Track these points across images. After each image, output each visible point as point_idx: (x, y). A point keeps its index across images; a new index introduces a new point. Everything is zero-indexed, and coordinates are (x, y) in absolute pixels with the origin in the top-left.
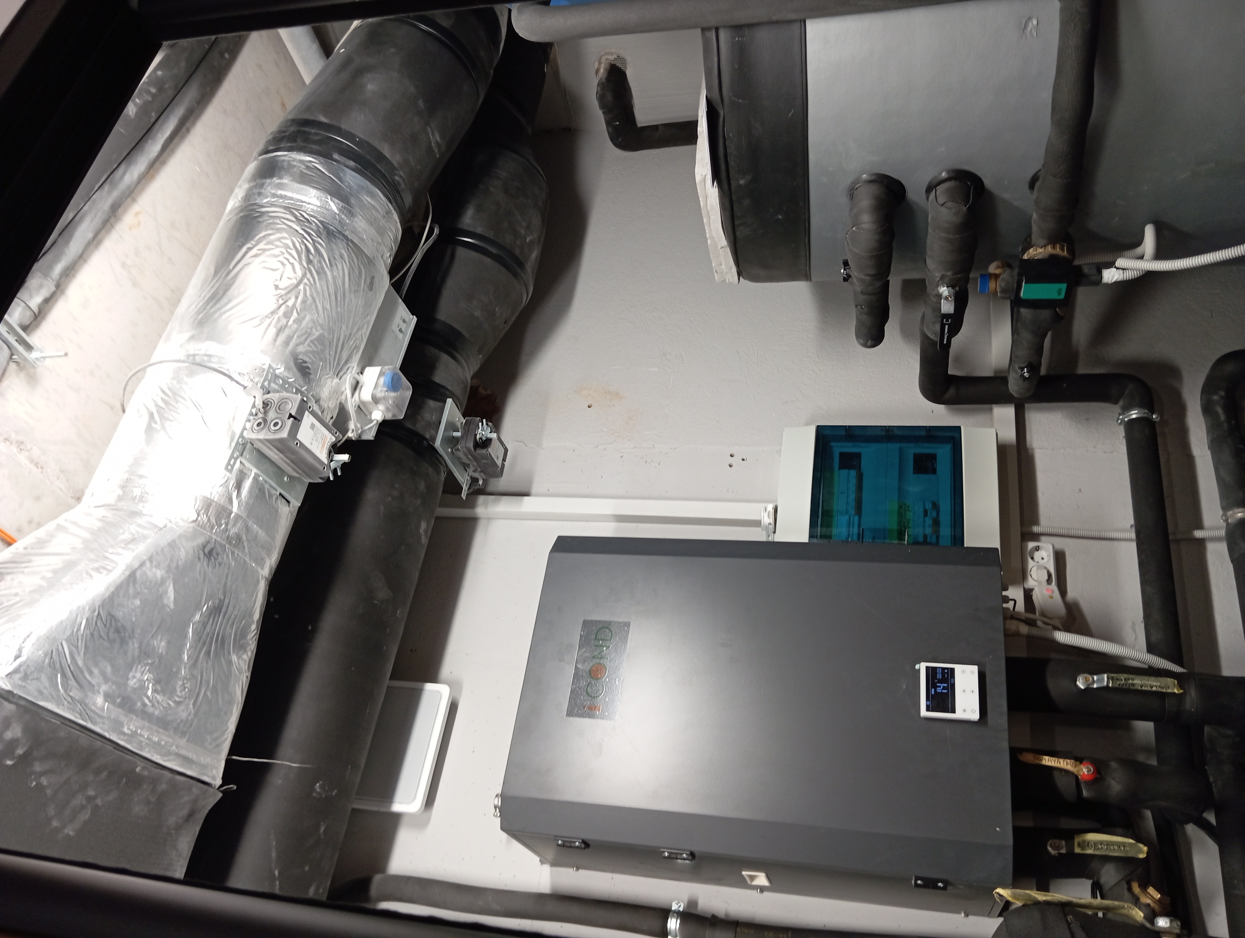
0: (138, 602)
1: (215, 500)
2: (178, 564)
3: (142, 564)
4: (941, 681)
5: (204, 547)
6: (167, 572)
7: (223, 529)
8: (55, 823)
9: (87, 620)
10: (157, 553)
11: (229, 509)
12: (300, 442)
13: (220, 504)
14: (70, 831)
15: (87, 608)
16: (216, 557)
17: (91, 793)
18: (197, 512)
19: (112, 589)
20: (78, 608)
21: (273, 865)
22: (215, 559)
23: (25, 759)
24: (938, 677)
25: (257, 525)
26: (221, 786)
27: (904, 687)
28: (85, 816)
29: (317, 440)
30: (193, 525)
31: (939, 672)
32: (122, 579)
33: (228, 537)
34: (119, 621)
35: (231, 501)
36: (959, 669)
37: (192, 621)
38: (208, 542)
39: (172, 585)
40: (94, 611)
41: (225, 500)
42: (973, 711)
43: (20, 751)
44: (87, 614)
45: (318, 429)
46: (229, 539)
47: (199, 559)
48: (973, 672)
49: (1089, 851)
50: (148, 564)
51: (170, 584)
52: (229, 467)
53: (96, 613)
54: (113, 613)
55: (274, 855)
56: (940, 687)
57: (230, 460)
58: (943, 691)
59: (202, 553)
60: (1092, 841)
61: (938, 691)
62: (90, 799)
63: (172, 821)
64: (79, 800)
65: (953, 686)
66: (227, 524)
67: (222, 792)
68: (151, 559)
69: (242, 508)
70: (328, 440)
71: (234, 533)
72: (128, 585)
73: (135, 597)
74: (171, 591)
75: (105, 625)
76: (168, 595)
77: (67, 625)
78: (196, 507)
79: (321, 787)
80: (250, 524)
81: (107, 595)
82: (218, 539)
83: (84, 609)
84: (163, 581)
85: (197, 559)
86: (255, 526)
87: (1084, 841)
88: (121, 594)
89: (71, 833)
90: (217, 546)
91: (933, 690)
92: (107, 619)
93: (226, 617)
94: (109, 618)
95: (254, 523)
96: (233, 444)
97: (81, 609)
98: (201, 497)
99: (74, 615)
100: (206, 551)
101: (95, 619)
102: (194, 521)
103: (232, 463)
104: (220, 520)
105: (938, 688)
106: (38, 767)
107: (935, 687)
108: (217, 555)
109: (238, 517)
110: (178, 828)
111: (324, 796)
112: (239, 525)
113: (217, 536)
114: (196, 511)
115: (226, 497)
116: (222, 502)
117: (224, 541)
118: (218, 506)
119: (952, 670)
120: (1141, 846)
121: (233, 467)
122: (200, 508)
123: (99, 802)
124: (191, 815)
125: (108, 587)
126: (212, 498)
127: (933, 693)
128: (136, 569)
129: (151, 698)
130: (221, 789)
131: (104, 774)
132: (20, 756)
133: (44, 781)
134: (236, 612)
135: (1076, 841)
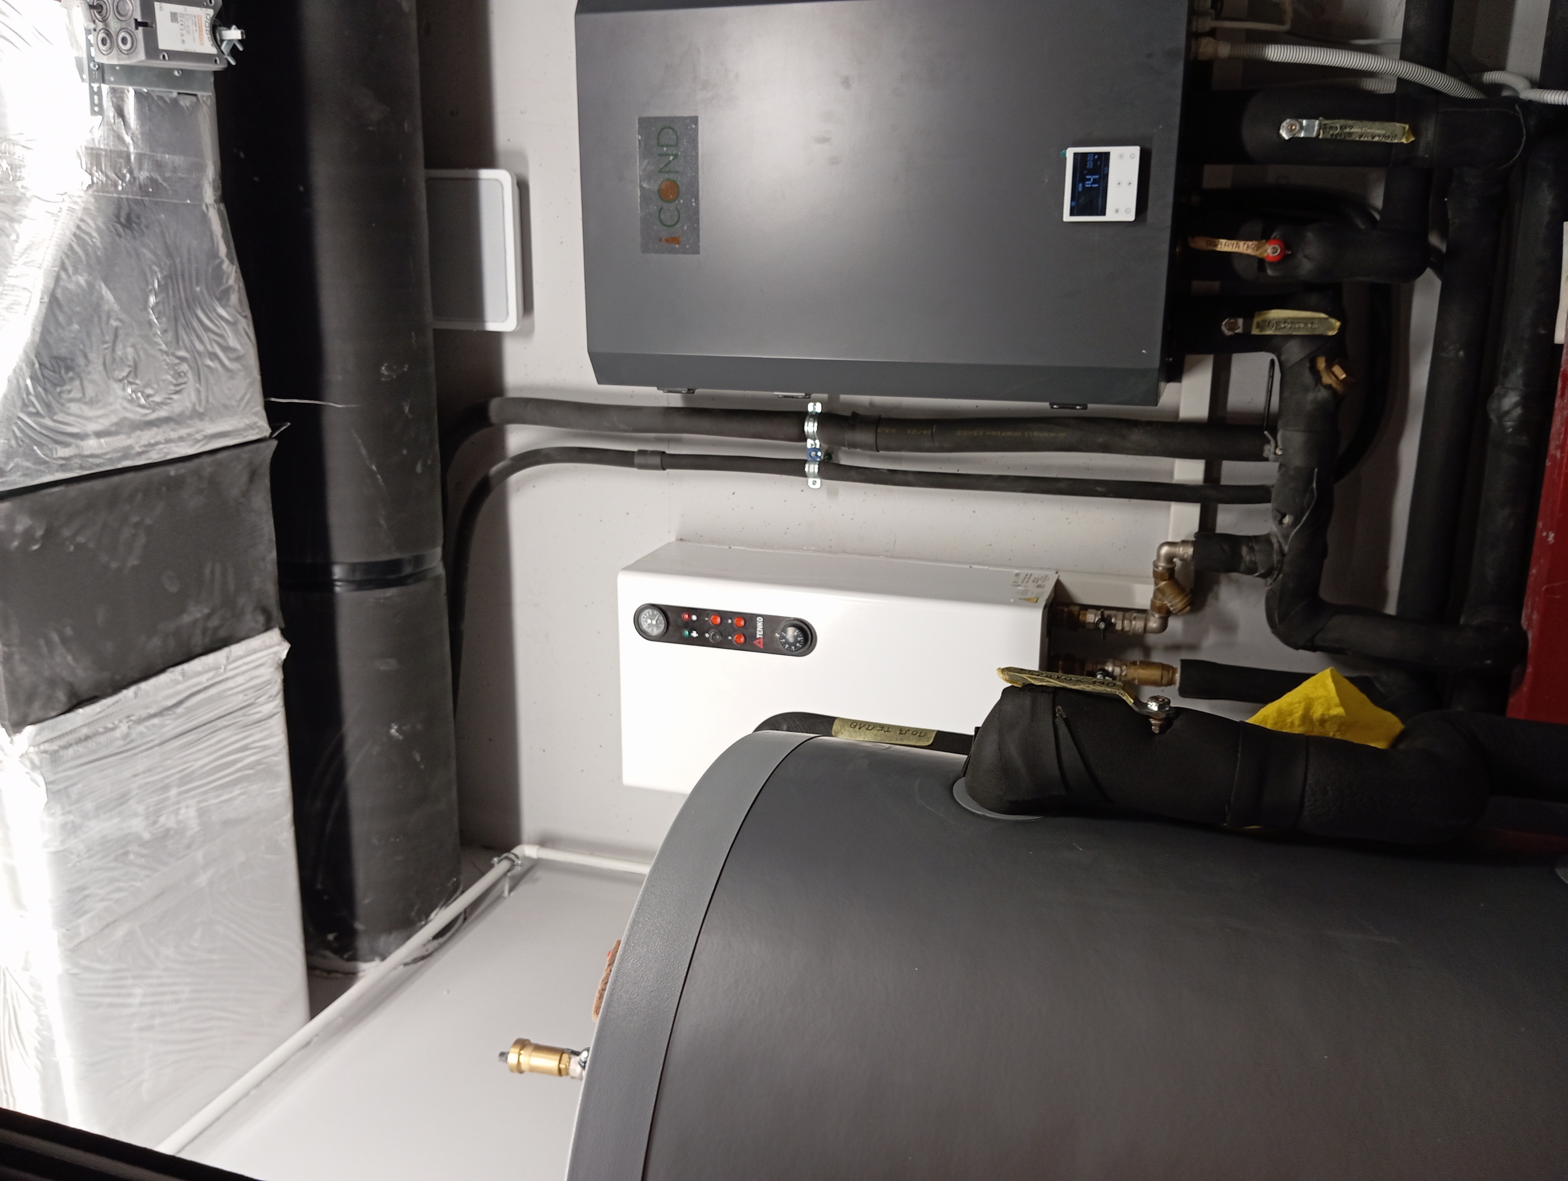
0: (76, 327)
1: (102, 147)
2: (97, 257)
3: (58, 279)
4: (1091, 172)
5: (118, 216)
6: (90, 274)
7: (129, 180)
8: (114, 565)
9: (32, 378)
10: (67, 256)
11: (125, 152)
12: (166, 51)
13: (111, 151)
14: (133, 561)
15: (24, 367)
16: (137, 221)
17: (135, 519)
18: (89, 171)
19: (39, 329)
20: (15, 371)
21: (368, 462)
22: (138, 224)
23: (50, 534)
24: (1088, 166)
25: (168, 154)
26: (272, 434)
27: (1047, 180)
28: (142, 540)
29: (188, 32)
30: (90, 192)
31: (1090, 158)
32: (44, 311)
33: (140, 187)
34: (66, 358)
35: (120, 139)
36: (1115, 152)
37: (149, 306)
38: (119, 208)
39: (103, 285)
40: (33, 364)
41: (114, 141)
42: (1127, 211)
43: (39, 533)
44: (27, 372)
45: (183, 15)
46: (144, 189)
47: (120, 236)
48: (1132, 156)
49: (1269, 332)
50: (63, 275)
51: (100, 286)
52: (97, 108)
53: (37, 365)
54: (55, 354)
55: (364, 452)
56: (1089, 180)
57: (92, 100)
58: (1094, 186)
59: (118, 226)
60: (1274, 319)
61: (1087, 186)
62: (136, 525)
63: (235, 492)
64: (126, 533)
65: (1105, 177)
66: (131, 172)
67: (276, 438)
68: (63, 267)
69: (140, 143)
70: (204, 19)
71: (146, 178)
72: (54, 315)
73: (70, 322)
74: (106, 292)
75: (54, 371)
76: (106, 299)
77: (13, 397)
78: (84, 167)
79: (387, 368)
80: (159, 156)
81: (37, 338)
82: (130, 197)
83: (21, 369)
84: (91, 285)
85: (117, 238)
86: (167, 156)
87: (1264, 321)
88: (52, 329)
89: (136, 563)
90: (134, 206)
91: (1081, 185)
92: (52, 364)
93: (187, 277)
94: (54, 362)
95: (164, 152)
96: (85, 76)
97: (18, 371)
98: (84, 149)
99: (15, 382)
100: (123, 220)
101: (39, 372)
102: (90, 187)
103: (96, 101)
104: (120, 170)
105: (1087, 183)
106: (66, 533)
107: (1083, 180)
108: (138, 217)
109: (140, 157)
110: (246, 494)
111: (395, 377)
112: (146, 166)
113: (127, 194)
114: (86, 171)
115: (113, 137)
116: (112, 148)
117: (137, 195)
118: (109, 154)
119: (1107, 155)
120: (1333, 321)
121: (100, 105)
122: (89, 166)
123: (148, 521)
124: (253, 475)
125: (34, 329)
126: (97, 146)
127: (1080, 189)
128: (54, 289)
129: (148, 405)
130: (274, 436)
131: (139, 496)
132: (43, 536)
133: (81, 539)
134: (194, 265)
135: (1256, 320)
